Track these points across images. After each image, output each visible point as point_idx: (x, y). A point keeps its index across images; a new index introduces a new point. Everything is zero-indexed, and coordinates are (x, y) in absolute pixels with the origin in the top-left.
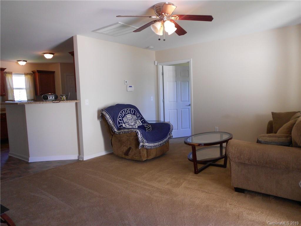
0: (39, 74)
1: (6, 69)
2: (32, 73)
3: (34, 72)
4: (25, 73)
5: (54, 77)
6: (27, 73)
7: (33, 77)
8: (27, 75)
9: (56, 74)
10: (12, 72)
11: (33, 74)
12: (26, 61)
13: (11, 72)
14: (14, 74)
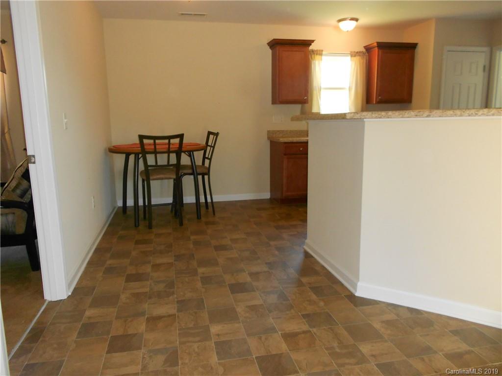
0: (380, 51)
1: (313, 41)
2: (364, 50)
3: (368, 49)
4: (351, 52)
5: (412, 59)
6: (356, 51)
7: (365, 61)
8: (355, 56)
9: (419, 51)
10: (322, 51)
11: (367, 54)
12: (357, 20)
13: (320, 50)
14: (325, 55)
